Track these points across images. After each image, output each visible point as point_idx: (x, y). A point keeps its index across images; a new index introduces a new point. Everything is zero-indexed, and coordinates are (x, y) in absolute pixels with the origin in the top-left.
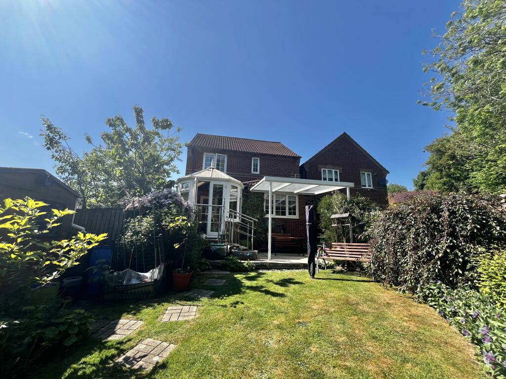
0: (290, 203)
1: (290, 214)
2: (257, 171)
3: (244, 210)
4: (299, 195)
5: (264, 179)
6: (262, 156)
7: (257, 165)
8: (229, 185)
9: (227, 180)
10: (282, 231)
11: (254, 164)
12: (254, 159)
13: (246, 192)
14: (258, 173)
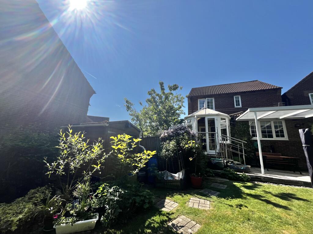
0: (276, 127)
1: (277, 136)
2: (239, 105)
3: (232, 135)
4: (285, 120)
5: (248, 110)
6: (242, 94)
7: (239, 101)
8: (219, 118)
9: (217, 115)
10: (271, 151)
11: (236, 101)
12: (235, 97)
13: (233, 121)
14: (241, 106)
